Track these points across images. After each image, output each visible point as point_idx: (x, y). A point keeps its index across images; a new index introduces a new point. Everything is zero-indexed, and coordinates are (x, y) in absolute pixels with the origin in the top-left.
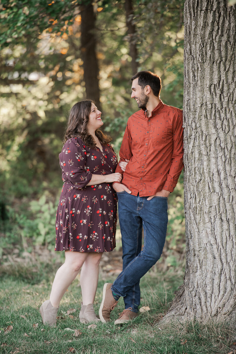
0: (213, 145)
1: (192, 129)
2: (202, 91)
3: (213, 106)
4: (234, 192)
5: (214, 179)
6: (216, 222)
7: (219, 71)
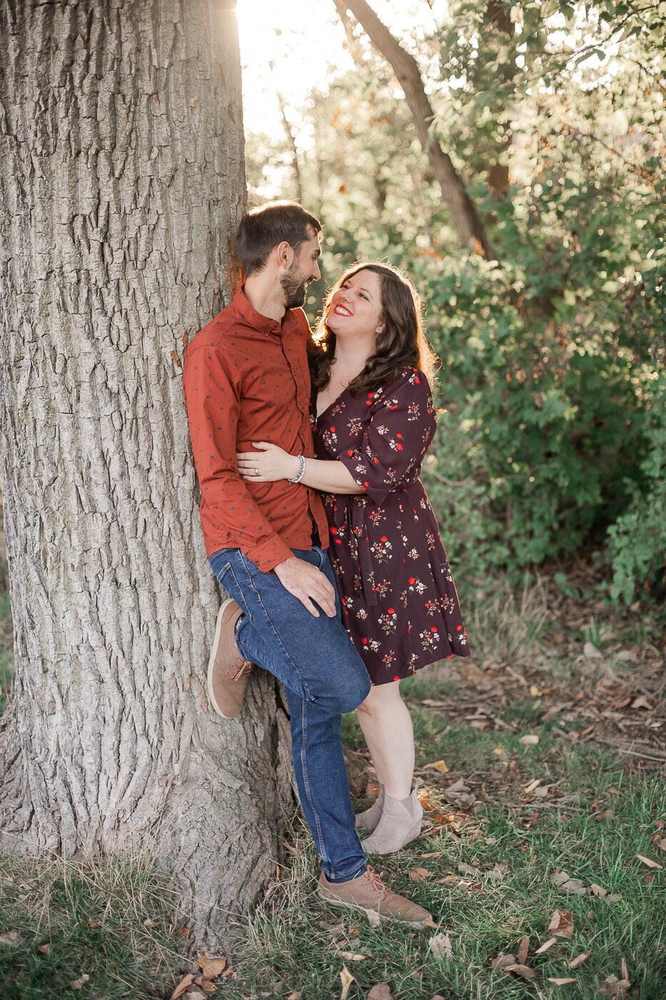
0: (85, 386)
1: (21, 341)
2: (48, 234)
3: (83, 276)
4: (148, 511)
5: (94, 477)
6: (102, 590)
7: (96, 179)
